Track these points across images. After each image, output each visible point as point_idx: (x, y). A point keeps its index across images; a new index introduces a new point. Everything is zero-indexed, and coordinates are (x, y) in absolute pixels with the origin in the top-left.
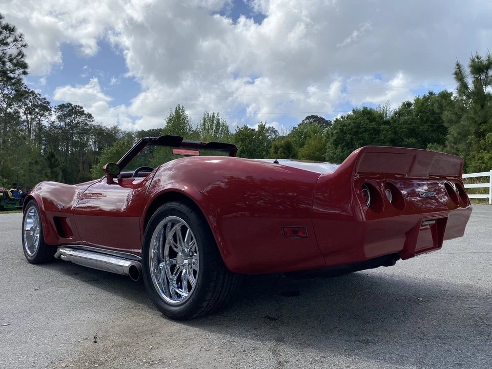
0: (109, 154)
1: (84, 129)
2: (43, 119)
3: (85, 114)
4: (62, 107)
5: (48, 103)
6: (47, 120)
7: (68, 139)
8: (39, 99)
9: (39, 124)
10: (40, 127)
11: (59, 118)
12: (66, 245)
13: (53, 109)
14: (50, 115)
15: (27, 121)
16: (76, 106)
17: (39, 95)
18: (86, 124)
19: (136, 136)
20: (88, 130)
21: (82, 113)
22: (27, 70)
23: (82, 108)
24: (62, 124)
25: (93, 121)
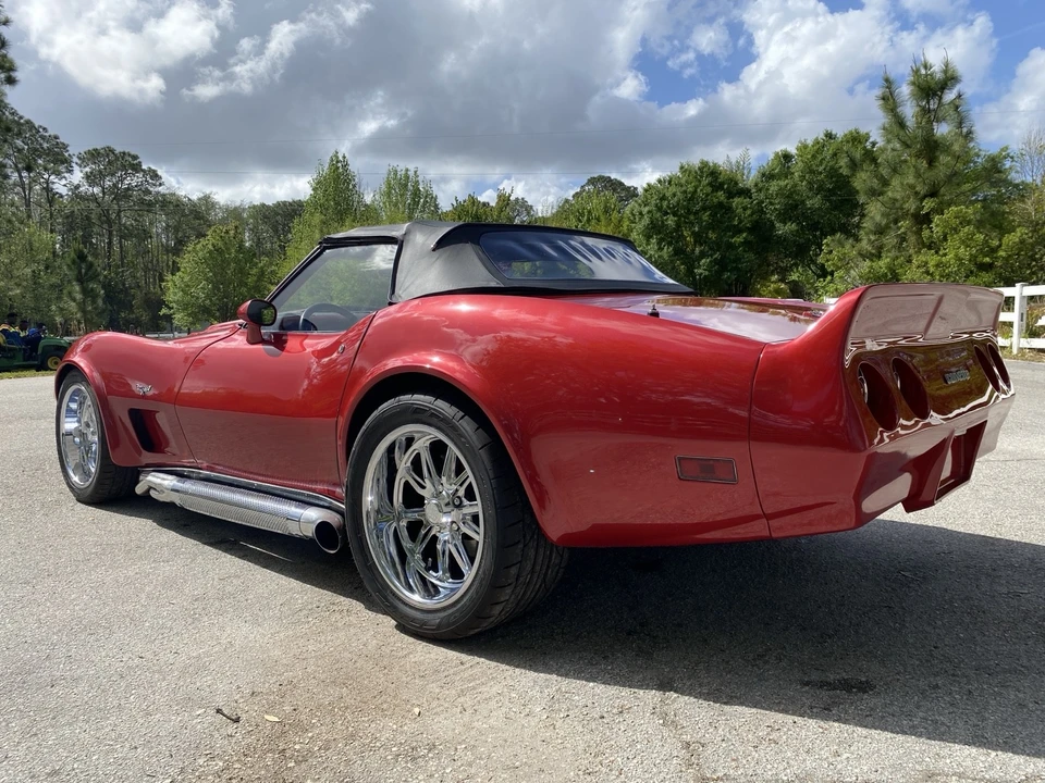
0: (200, 254)
1: (142, 202)
2: (56, 180)
3: (143, 171)
4: (94, 155)
5: (65, 147)
6: (64, 182)
7: (109, 222)
8: (43, 138)
9: (48, 189)
10: (51, 196)
11: (91, 178)
12: (160, 468)
13: (75, 159)
14: (70, 171)
15: (22, 185)
16: (124, 153)
17: (44, 129)
18: (148, 192)
19: (250, 217)
20: (150, 204)
21: (137, 168)
22: (13, 74)
23: (135, 157)
24: (96, 190)
25: (160, 185)
